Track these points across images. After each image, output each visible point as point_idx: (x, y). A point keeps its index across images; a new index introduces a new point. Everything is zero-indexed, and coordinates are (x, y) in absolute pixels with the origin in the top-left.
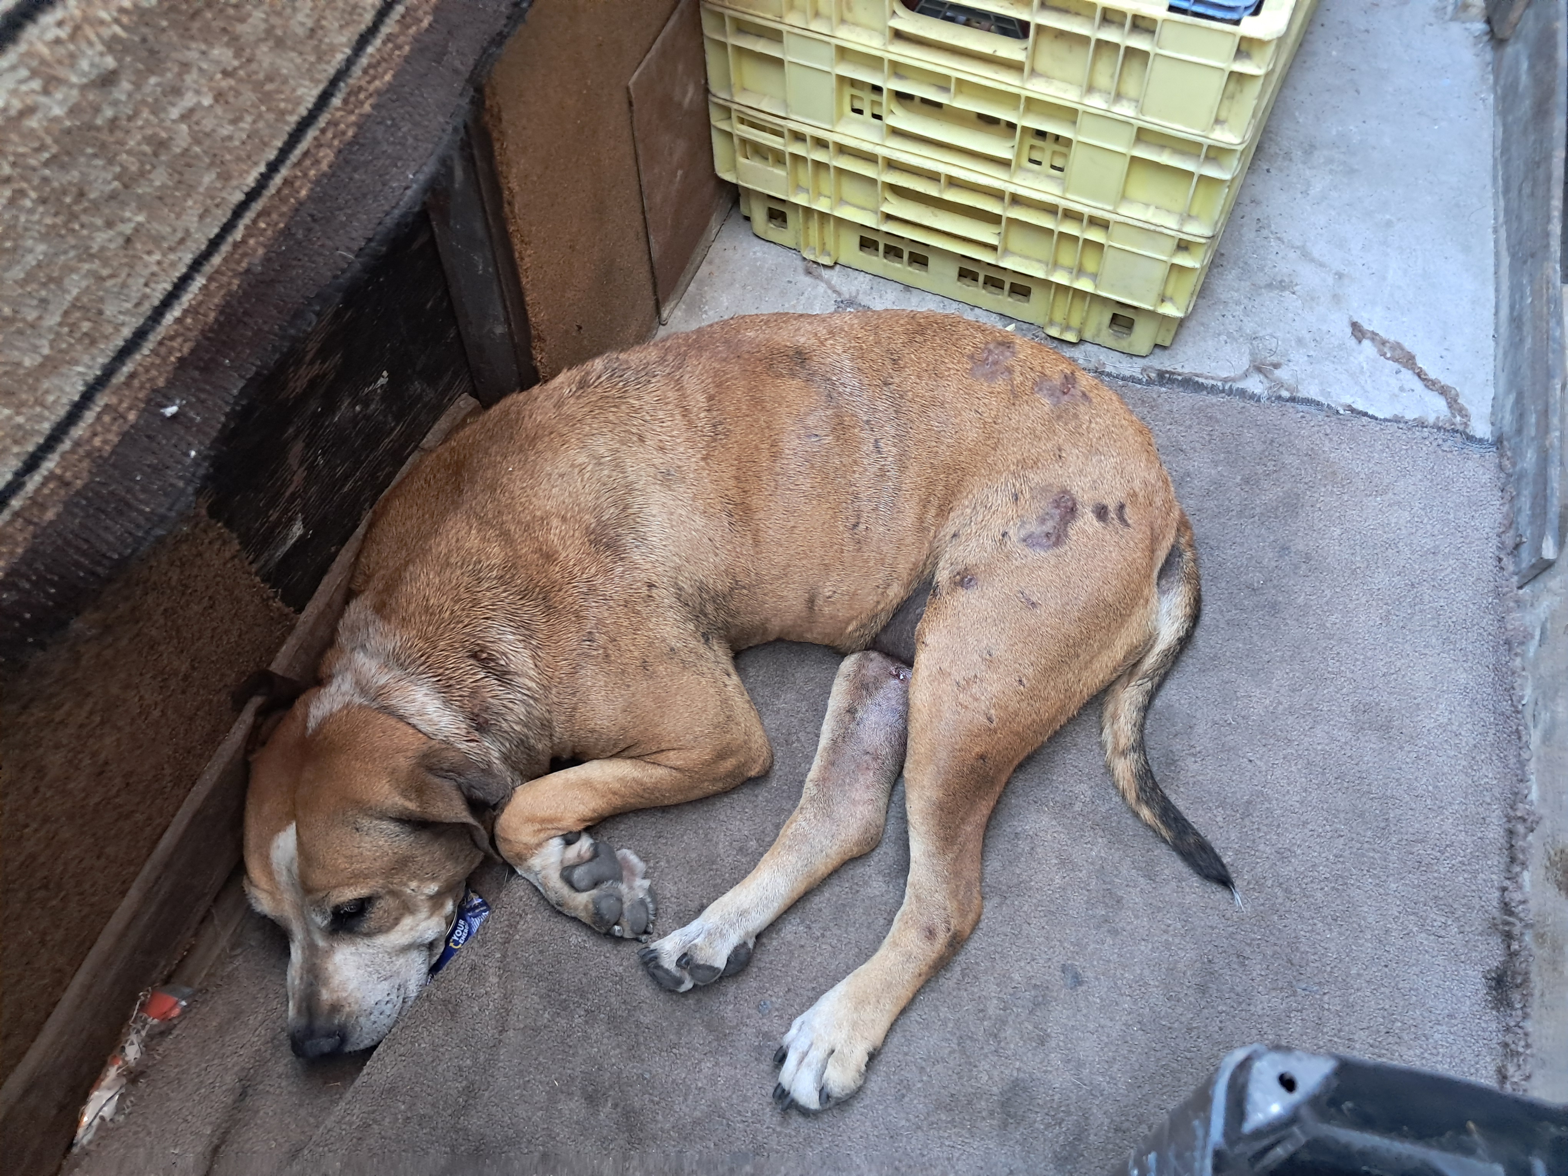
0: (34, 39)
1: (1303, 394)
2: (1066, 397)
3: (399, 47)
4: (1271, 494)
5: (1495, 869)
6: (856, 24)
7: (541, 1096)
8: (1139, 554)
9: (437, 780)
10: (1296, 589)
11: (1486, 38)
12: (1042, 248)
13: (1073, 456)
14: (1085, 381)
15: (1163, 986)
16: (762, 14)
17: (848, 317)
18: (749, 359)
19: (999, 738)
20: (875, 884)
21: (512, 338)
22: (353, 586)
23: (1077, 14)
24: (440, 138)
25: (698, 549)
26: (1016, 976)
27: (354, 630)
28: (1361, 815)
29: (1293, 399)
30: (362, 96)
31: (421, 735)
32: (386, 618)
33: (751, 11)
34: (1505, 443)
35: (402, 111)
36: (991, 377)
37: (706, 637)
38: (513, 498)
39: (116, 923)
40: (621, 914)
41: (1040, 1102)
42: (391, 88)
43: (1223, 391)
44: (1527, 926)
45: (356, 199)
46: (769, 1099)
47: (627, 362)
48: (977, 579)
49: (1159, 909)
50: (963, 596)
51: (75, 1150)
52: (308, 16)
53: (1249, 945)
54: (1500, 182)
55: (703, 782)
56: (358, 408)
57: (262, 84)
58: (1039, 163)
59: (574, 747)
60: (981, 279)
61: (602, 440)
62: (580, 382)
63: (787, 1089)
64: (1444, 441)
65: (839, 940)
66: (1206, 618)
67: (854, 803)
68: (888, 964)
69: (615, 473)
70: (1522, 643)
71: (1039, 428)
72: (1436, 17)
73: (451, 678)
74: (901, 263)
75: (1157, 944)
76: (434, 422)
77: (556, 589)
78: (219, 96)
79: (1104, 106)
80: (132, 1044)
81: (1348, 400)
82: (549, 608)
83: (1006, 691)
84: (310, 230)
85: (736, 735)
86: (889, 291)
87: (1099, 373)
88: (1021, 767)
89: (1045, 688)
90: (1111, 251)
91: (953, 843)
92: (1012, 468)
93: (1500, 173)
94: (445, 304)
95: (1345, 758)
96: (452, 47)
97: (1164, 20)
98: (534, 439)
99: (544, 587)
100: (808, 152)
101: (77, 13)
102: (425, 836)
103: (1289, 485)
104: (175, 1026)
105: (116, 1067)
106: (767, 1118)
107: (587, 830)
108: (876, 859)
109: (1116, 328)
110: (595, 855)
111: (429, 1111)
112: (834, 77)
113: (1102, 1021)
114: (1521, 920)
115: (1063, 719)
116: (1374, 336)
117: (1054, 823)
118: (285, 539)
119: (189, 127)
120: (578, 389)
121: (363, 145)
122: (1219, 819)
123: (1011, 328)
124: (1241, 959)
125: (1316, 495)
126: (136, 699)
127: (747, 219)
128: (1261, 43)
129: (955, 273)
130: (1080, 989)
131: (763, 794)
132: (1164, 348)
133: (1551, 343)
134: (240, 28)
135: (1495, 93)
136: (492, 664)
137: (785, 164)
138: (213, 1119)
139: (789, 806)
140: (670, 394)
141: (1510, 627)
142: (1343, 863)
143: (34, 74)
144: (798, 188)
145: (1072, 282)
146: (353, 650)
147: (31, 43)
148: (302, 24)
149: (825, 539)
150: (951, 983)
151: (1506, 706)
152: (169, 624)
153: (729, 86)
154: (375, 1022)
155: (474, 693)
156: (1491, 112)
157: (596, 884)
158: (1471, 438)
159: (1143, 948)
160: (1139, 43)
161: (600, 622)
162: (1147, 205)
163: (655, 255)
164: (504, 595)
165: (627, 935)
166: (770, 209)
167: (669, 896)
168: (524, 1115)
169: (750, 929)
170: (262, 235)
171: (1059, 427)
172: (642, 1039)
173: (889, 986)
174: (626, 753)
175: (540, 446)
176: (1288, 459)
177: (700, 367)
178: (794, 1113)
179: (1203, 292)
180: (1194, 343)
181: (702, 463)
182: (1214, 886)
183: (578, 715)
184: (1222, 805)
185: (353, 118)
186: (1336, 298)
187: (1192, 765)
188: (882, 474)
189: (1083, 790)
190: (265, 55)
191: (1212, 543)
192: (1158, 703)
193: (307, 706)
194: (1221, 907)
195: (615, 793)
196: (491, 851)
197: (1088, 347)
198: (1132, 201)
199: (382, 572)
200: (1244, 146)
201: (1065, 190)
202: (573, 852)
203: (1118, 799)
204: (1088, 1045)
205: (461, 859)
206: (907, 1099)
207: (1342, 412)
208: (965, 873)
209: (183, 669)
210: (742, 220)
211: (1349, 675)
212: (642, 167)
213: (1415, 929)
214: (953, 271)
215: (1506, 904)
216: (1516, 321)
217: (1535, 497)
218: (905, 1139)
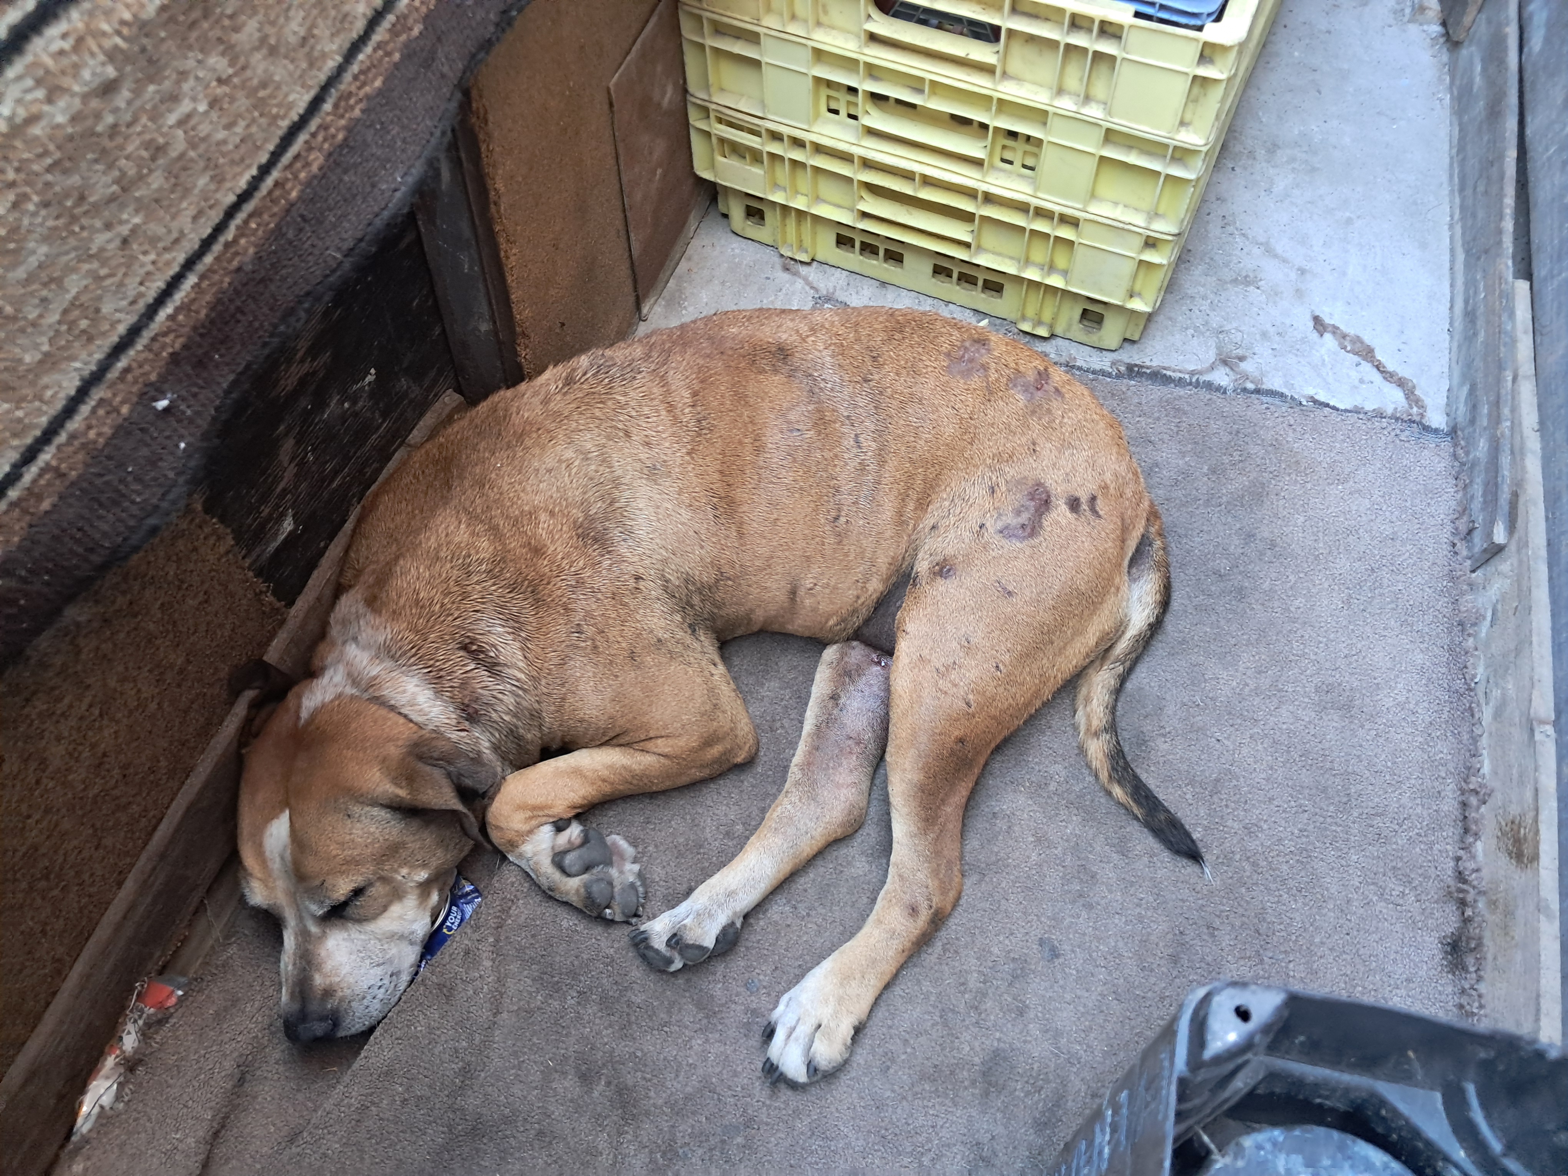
0: (38, 50)
1: (1267, 385)
2: (1040, 393)
3: (388, 54)
4: (1237, 483)
5: (1449, 840)
6: (832, 27)
7: (536, 1077)
8: (1110, 544)
9: (428, 768)
10: (1261, 575)
11: (1442, 40)
12: (1015, 246)
13: (1047, 450)
14: (1058, 375)
15: (1136, 957)
16: (739, 17)
17: (827, 315)
18: (732, 356)
19: (977, 722)
20: (858, 864)
21: (496, 334)
22: (342, 581)
23: (1047, 19)
24: (428, 141)
25: (684, 541)
26: (995, 950)
27: (345, 623)
28: (1325, 790)
29: (1257, 391)
30: (352, 101)
31: (411, 725)
32: (377, 612)
33: (729, 14)
34: (1459, 433)
35: (391, 115)
36: (967, 374)
37: (693, 628)
38: (501, 494)
39: (113, 915)
40: (612, 898)
41: (1020, 1071)
42: (380, 92)
43: (1190, 384)
44: (1480, 893)
45: (345, 200)
46: (759, 1073)
47: (612, 358)
48: (956, 570)
49: (1132, 884)
50: (941, 585)
51: (74, 1139)
52: (301, 25)
53: (1219, 916)
54: (1456, 180)
55: (691, 768)
56: (346, 405)
57: (256, 90)
58: (1011, 163)
59: (563, 737)
60: (955, 275)
61: (589, 436)
62: (567, 379)
63: (775, 1063)
64: (1402, 431)
65: (824, 919)
66: (1176, 604)
67: (838, 786)
68: (872, 941)
69: (601, 468)
70: (1474, 624)
71: (1014, 422)
72: (1395, 19)
73: (441, 670)
74: (877, 260)
75: (1130, 917)
76: (419, 419)
77: (545, 582)
78: (214, 103)
79: (1074, 108)
80: (129, 1033)
81: (1310, 391)
82: (537, 601)
83: (984, 677)
84: (301, 230)
85: (723, 722)
86: (865, 287)
87: (1070, 367)
88: (998, 749)
89: (1021, 673)
90: (1081, 248)
91: (933, 824)
92: (989, 461)
93: (1456, 171)
94: (430, 303)
95: (1309, 737)
96: (440, 54)
97: (1131, 26)
98: (521, 435)
99: (533, 580)
100: (785, 151)
101: (80, 25)
102: (415, 824)
103: (1255, 474)
104: (172, 1014)
105: (113, 1056)
106: (757, 1091)
107: (578, 817)
108: (859, 840)
109: (1086, 323)
110: (586, 841)
111: (427, 1092)
112: (810, 79)
113: (1079, 992)
114: (1474, 887)
115: (1038, 704)
116: (1335, 330)
117: (1030, 802)
118: (276, 534)
119: (185, 132)
120: (564, 386)
121: (352, 148)
122: (1189, 796)
123: (984, 323)
124: (1211, 930)
125: (1281, 484)
126: (133, 692)
127: (726, 216)
128: (1224, 49)
129: (929, 269)
130: (1057, 961)
131: (748, 780)
132: (1133, 342)
133: (1503, 336)
134: (235, 37)
135: (1452, 94)
136: (482, 656)
137: (762, 163)
138: (213, 1104)
139: (774, 791)
140: (655, 390)
141: (1464, 609)
142: (1307, 837)
143: (39, 82)
144: (776, 186)
145: (1043, 278)
146: (344, 643)
147: (35, 55)
148: (295, 33)
149: (806, 532)
150: (933, 958)
151: (1459, 684)
152: (166, 617)
153: (707, 87)
154: (367, 1007)
155: (464, 684)
156: (1448, 112)
157: (587, 869)
158: (1426, 428)
159: (1117, 921)
160: (1106, 47)
161: (588, 614)
162: (1116, 204)
163: (635, 253)
164: (493, 588)
165: (618, 918)
166: (747, 206)
167: (657, 879)
168: (520, 1094)
169: (738, 909)
170: (253, 235)
171: (1033, 422)
172: (633, 1018)
173: (873, 962)
174: (615, 741)
175: (528, 442)
176: (1254, 449)
177: (685, 363)
178: (782, 1086)
179: (1171, 287)
180: (1162, 337)
181: (687, 458)
182: (1185, 861)
183: (567, 705)
184: (1191, 783)
185: (343, 122)
186: (1299, 293)
187: (1162, 746)
188: (862, 467)
189: (1058, 770)
190: (259, 64)
191: (1179, 531)
192: (1129, 685)
193: (299, 697)
194: (1192, 881)
195: (604, 781)
196: (480, 838)
197: (1059, 341)
198: (1101, 200)
199: (372, 567)
200: (1208, 147)
201: (1036, 189)
202: (563, 839)
203: (1092, 779)
204: (1065, 1015)
205: (451, 847)
206: (892, 1071)
207: (1304, 403)
208: (946, 852)
209: (179, 662)
210: (720, 218)
211: (1313, 657)
212: (622, 168)
213: (1375, 898)
214: (927, 268)
215: (1460, 873)
216: (1470, 316)
217: (1486, 484)
218: (890, 1109)
